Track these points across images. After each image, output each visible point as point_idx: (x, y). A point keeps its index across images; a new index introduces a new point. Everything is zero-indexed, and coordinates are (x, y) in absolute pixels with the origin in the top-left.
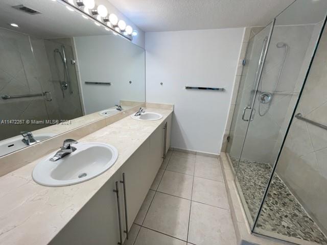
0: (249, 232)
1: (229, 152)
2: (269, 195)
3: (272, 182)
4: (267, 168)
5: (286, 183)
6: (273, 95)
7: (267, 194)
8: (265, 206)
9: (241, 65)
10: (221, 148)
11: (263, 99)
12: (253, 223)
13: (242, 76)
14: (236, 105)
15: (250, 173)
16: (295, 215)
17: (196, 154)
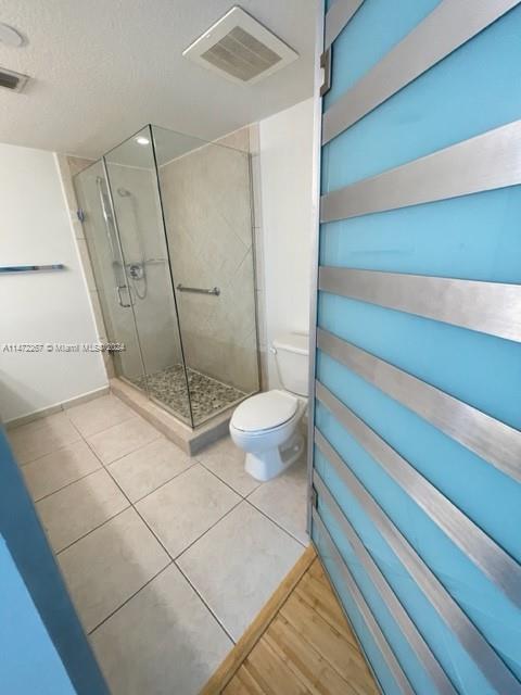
0: (190, 430)
1: (122, 374)
2: (193, 393)
3: (190, 380)
4: (178, 369)
5: (203, 372)
6: (143, 265)
7: (191, 394)
8: (194, 404)
9: (77, 219)
10: (105, 374)
11: (134, 274)
12: (188, 421)
13: (87, 239)
14: (99, 291)
15: (164, 384)
16: (221, 394)
17: (62, 409)
